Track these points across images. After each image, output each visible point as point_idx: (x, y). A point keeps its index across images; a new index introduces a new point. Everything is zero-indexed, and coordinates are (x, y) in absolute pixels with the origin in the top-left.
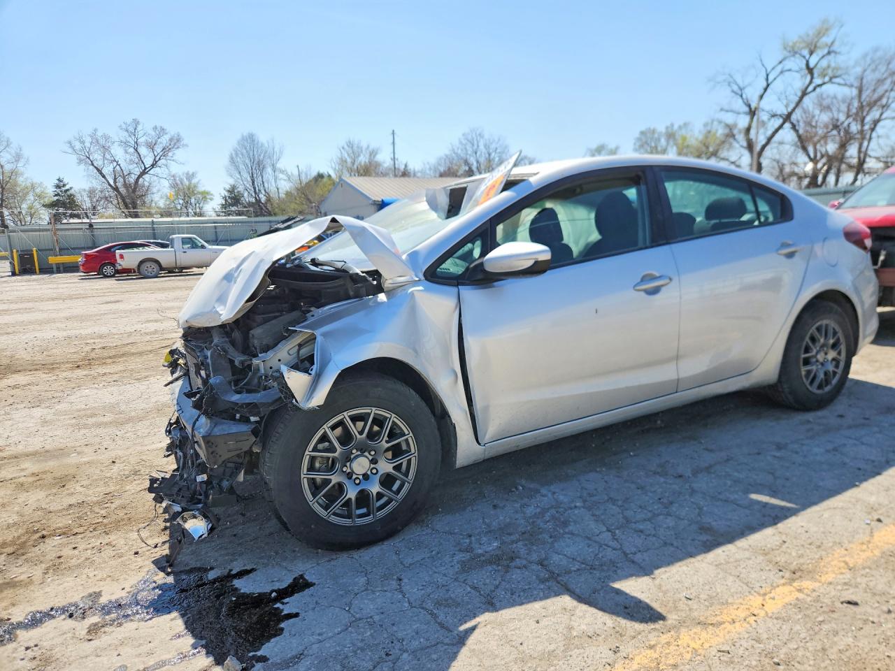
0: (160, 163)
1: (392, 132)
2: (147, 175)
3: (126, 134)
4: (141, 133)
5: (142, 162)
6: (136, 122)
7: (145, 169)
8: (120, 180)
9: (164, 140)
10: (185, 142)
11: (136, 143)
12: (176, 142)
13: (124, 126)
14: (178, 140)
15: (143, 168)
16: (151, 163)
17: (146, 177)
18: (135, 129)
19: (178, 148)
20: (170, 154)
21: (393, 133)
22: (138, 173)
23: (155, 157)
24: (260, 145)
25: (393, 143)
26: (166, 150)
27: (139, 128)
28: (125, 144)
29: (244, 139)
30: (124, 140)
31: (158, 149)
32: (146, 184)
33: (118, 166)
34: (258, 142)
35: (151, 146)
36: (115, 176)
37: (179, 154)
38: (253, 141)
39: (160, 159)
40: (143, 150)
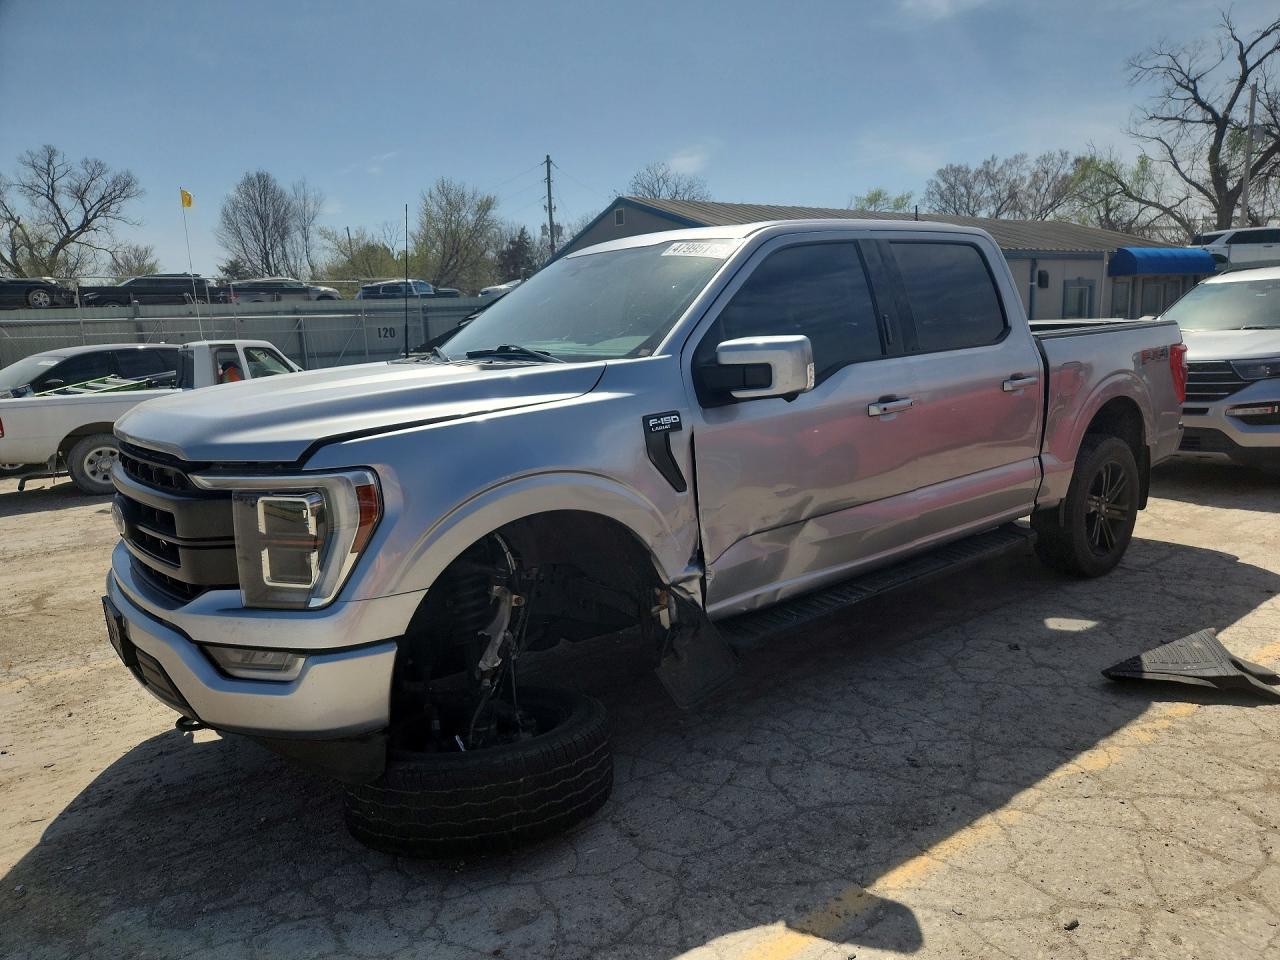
0: (95, 223)
1: (545, 159)
2: (72, 244)
3: (31, 172)
4: (60, 170)
5: (63, 220)
6: (51, 153)
7: (70, 232)
8: (24, 254)
9: (101, 185)
10: (140, 187)
11: (52, 187)
12: (123, 188)
13: (28, 158)
14: (128, 184)
15: (65, 233)
16: (79, 223)
17: (72, 247)
18: (50, 163)
19: (128, 196)
20: (114, 208)
21: (548, 161)
22: (56, 241)
23: (87, 212)
24: (277, 194)
25: (549, 178)
26: (106, 202)
27: (57, 161)
28: (32, 189)
29: (249, 182)
30: (28, 182)
31: (92, 198)
32: (72, 260)
33: (18, 229)
34: (275, 188)
35: (80, 195)
36: (14, 244)
37: (128, 207)
38: (266, 187)
39: (95, 216)
40: (65, 201)
